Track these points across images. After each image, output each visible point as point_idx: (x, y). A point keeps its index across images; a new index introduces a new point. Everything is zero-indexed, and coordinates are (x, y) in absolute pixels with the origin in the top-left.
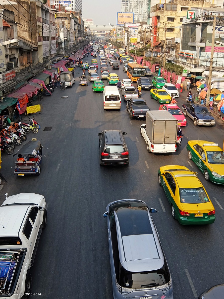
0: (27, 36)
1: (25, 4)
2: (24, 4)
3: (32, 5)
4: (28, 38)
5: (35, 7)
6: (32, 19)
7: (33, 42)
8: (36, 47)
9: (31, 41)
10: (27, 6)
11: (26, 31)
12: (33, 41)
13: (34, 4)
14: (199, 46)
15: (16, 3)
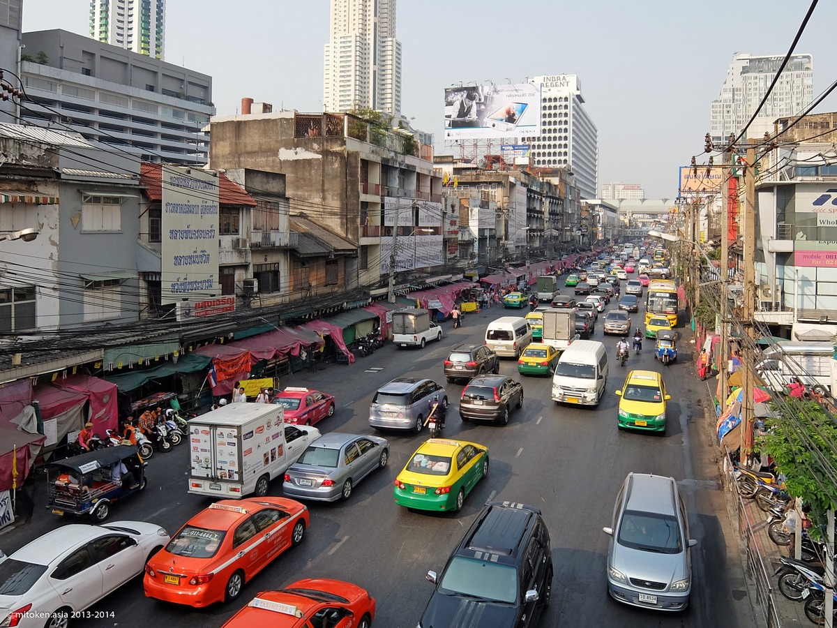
0: (337, 225)
1: (336, 157)
2: (334, 158)
3: (352, 160)
4: (339, 229)
5: (357, 163)
6: (349, 187)
7: (349, 239)
8: (352, 250)
9: (345, 235)
10: (341, 162)
11: (335, 214)
12: (350, 237)
13: (356, 156)
14: (771, 249)
15: (320, 156)
